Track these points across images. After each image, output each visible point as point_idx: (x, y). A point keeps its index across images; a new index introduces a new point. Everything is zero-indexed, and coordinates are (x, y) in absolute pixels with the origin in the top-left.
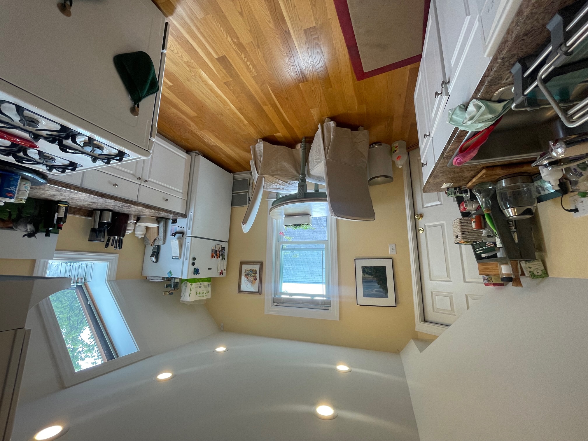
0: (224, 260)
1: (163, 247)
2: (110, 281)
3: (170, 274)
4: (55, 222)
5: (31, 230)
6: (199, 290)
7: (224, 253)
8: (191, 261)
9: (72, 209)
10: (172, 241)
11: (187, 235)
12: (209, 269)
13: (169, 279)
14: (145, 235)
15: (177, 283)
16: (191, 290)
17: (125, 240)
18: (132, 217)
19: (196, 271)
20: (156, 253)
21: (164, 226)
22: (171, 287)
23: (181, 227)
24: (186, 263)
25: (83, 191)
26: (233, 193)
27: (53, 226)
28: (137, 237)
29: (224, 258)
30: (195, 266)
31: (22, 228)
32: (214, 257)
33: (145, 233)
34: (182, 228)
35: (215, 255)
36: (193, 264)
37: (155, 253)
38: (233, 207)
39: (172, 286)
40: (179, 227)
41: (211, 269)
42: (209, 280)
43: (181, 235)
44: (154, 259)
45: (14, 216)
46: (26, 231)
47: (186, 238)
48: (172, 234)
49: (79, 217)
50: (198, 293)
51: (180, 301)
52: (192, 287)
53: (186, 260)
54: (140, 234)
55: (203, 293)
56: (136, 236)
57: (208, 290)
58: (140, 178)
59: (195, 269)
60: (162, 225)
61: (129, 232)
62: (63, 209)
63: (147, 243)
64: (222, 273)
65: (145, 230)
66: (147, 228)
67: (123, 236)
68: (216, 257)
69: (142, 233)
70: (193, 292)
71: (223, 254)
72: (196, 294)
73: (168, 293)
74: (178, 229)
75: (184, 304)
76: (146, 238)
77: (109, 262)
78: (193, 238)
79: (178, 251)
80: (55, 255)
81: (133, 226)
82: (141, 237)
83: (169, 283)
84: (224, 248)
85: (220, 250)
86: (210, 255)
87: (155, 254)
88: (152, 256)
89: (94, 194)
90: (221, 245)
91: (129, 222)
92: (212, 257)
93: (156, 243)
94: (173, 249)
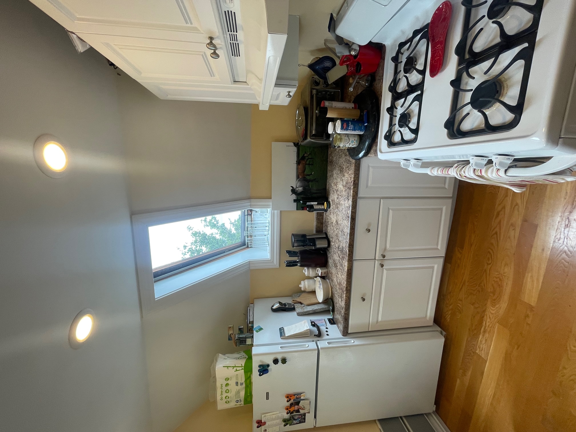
0: (284, 423)
1: (294, 314)
2: (249, 263)
3: (258, 329)
4: (308, 204)
5: (298, 190)
6: (232, 382)
7: (295, 422)
8: (279, 357)
9: (322, 217)
10: (304, 323)
11: (318, 342)
12: (267, 394)
13: (251, 330)
14: (304, 292)
15: (245, 341)
16: (234, 367)
17: (297, 269)
18: (325, 270)
19: (264, 369)
20: (284, 308)
21: (322, 310)
22: (239, 334)
23: (327, 331)
24: (277, 349)
25: (354, 200)
26: (401, 417)
27: (304, 203)
28: (300, 284)
29: (287, 424)
30: (272, 366)
31: (299, 184)
32: (288, 401)
33: (307, 290)
34: (327, 333)
35: (292, 401)
36: (276, 361)
37: (285, 306)
38: (377, 422)
39: (241, 336)
40: (327, 328)
41: (267, 398)
42: (248, 399)
43: (317, 333)
44: (277, 306)
45: (308, 178)
46: (297, 187)
47: (313, 341)
48: (313, 322)
49: (315, 224)
50: (228, 382)
51: (217, 354)
52: (238, 369)
53: (281, 347)
54: (305, 285)
55: (227, 391)
56: (302, 282)
57: (231, 401)
58: (384, 256)
59: (268, 366)
60: (322, 307)
61: (307, 271)
62: (321, 207)
63: (295, 296)
64: (261, 426)
65: (311, 290)
66: (314, 292)
67: (301, 266)
68: (288, 404)
69: (307, 287)
70: (231, 372)
71: (295, 420)
72: (227, 379)
73: (231, 332)
74: (323, 329)
75: (213, 361)
76: (301, 294)
77: (270, 259)
78: (317, 352)
79: (292, 333)
80: (276, 211)
81: (314, 275)
82: (301, 288)
83: (245, 330)
84: (305, 419)
85: (302, 412)
86: (291, 391)
87: (283, 306)
88: (280, 303)
89: (353, 211)
90: (309, 412)
91: (319, 269)
92: (287, 397)
93: (296, 306)
94: (294, 325)
